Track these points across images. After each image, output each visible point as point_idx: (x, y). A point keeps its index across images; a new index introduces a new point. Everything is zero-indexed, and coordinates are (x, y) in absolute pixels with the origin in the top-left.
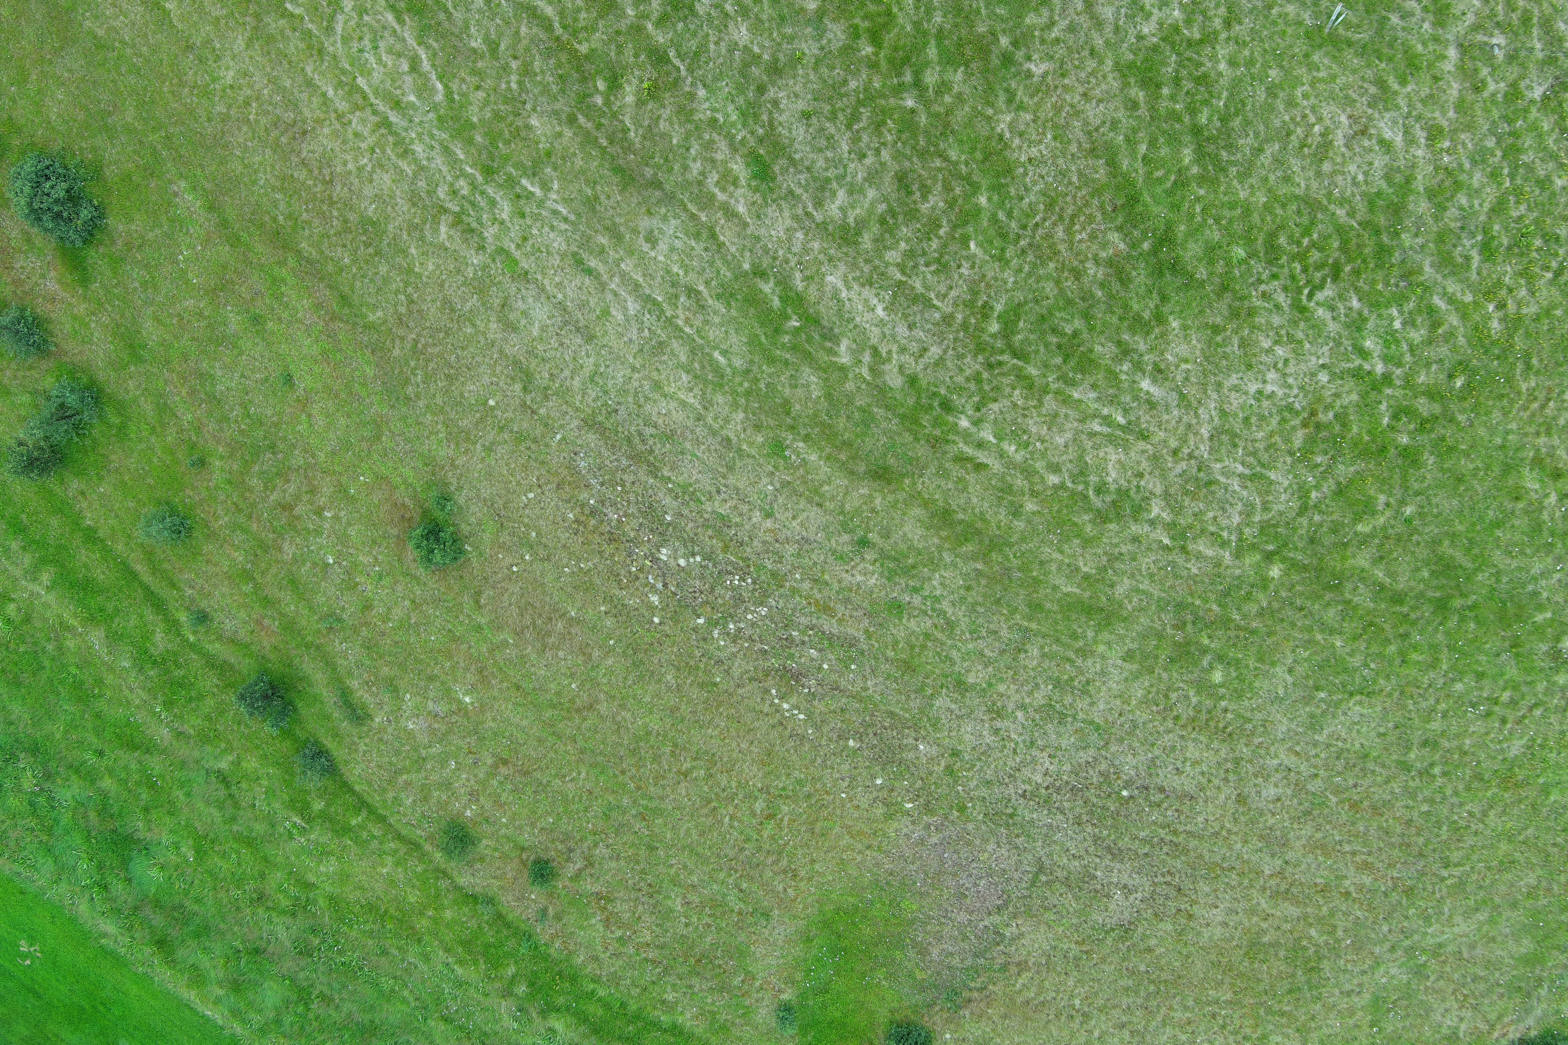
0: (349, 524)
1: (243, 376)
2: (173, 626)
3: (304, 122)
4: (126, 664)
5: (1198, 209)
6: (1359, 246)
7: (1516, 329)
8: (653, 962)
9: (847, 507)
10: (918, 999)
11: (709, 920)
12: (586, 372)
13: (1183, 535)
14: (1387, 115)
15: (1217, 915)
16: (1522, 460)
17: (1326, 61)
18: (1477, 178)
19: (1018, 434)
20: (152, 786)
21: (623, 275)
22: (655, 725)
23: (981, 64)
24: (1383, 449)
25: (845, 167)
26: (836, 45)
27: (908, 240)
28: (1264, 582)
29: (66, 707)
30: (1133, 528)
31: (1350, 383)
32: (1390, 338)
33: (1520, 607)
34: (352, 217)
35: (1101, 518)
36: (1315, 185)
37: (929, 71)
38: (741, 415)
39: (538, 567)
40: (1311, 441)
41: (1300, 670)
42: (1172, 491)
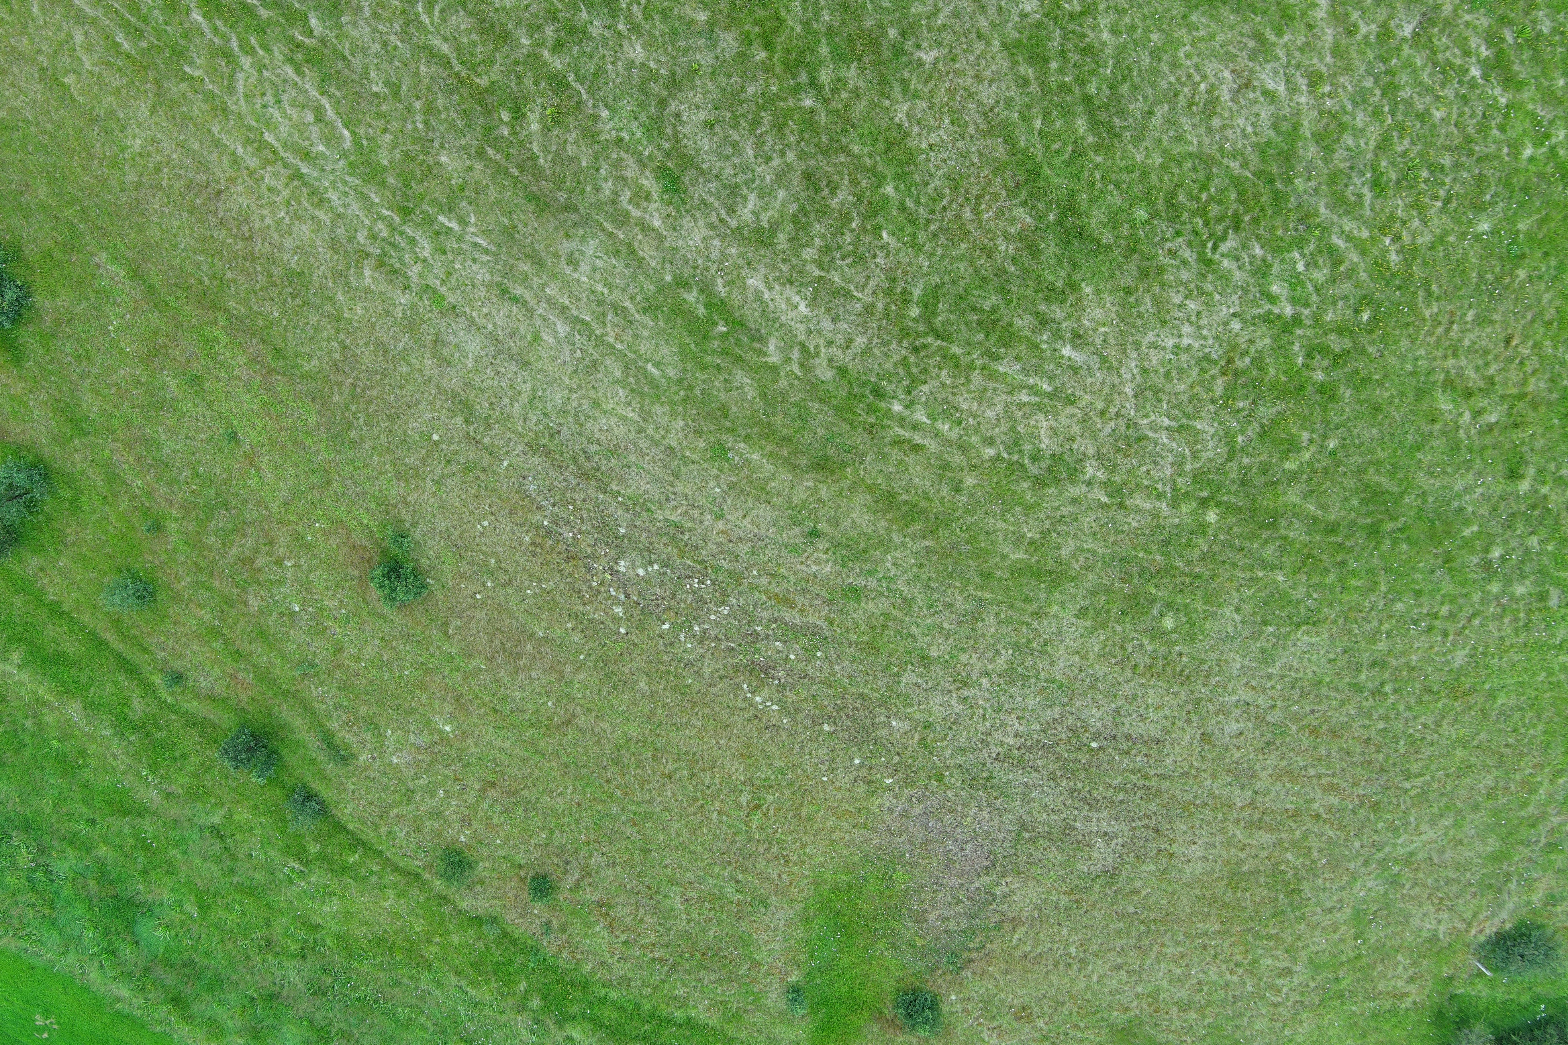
0: (310, 571)
1: (187, 437)
2: (148, 689)
3: (217, 182)
4: (107, 732)
5: (1098, 177)
6: (1254, 195)
7: (1413, 259)
8: (660, 960)
9: (795, 501)
10: (921, 965)
11: (710, 914)
12: (524, 397)
13: (1119, 492)
14: (1268, 67)
15: (1197, 850)
16: (1434, 383)
17: (1204, 20)
18: (1360, 119)
19: (950, 412)
20: (148, 848)
21: (549, 300)
22: (634, 733)
23: (872, 57)
24: (1300, 388)
25: (753, 171)
26: (730, 54)
27: (822, 236)
28: (1203, 528)
29: (52, 781)
30: (1071, 490)
31: (1262, 329)
32: (1295, 281)
33: (1448, 524)
34: (275, 270)
35: (1040, 484)
36: (1207, 141)
37: (823, 70)
38: (681, 423)
39: (500, 591)
40: (1230, 387)
41: (1247, 608)
42: (1104, 450)
